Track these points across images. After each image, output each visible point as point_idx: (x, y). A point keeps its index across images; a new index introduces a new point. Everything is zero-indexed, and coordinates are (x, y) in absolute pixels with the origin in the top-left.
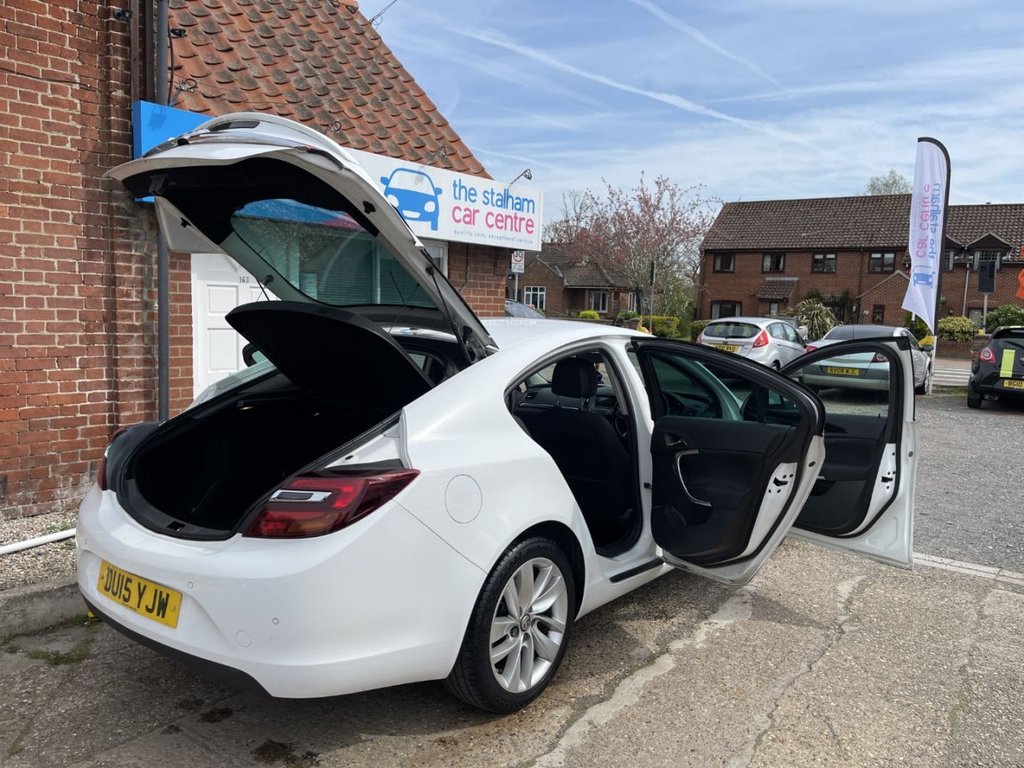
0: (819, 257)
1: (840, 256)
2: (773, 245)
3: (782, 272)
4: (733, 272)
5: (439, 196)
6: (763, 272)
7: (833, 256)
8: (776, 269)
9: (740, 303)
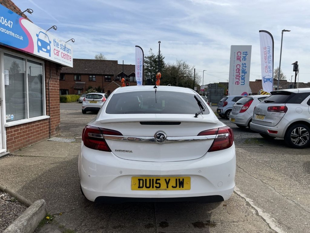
0: (91, 76)
1: (96, 76)
2: (77, 72)
3: (80, 81)
4: (64, 80)
5: (50, 44)
6: (74, 81)
7: (95, 76)
8: (78, 80)
9: (68, 90)
